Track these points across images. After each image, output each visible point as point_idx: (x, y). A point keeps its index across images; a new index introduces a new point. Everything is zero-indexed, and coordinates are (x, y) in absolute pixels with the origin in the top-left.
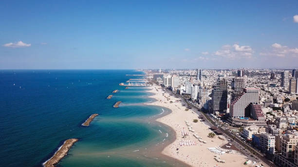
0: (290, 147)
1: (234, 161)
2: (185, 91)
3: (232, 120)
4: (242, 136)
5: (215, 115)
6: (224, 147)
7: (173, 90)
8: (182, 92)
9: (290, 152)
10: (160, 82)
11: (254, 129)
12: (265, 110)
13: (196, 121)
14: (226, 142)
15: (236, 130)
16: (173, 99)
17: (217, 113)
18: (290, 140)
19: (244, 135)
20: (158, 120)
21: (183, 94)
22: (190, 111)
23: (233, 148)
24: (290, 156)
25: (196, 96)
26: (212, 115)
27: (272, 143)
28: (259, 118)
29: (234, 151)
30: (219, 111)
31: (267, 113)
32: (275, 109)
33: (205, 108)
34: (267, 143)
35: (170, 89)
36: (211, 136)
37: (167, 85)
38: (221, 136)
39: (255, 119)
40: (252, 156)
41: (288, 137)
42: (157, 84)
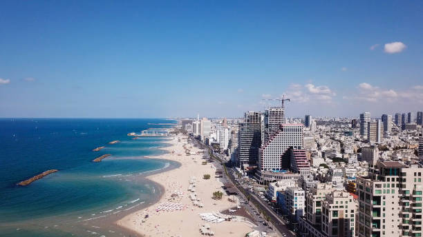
0: (318, 204)
1: (231, 233)
2: (216, 140)
3: (260, 174)
4: (266, 196)
5: (242, 168)
6: (226, 212)
7: (202, 139)
8: (211, 141)
9: (318, 213)
10: (189, 130)
12: (318, 161)
13: (207, 177)
14: (238, 204)
15: (261, 189)
16: (195, 150)
17: (246, 166)
18: (318, 192)
19: (268, 196)
21: (212, 144)
22: (209, 164)
24: (318, 220)
25: (227, 144)
26: (237, 168)
27: (299, 203)
28: (302, 170)
29: (239, 218)
30: (249, 163)
31: (321, 165)
32: (335, 160)
33: (232, 160)
34: (292, 204)
35: (198, 138)
36: (217, 196)
37: (197, 134)
38: (231, 197)
39: (296, 172)
40: (265, 224)
41: (316, 187)
42: (185, 133)
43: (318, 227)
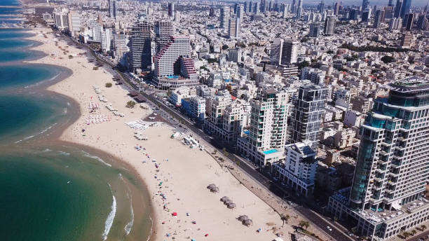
0: (220, 111)
1: (159, 136)
2: (92, 38)
3: (158, 81)
4: (170, 102)
5: (136, 73)
6: (147, 119)
7: (73, 35)
8: (86, 39)
9: (219, 117)
10: (50, 21)
11: (184, 92)
12: (198, 64)
13: (109, 85)
14: (150, 111)
15: (163, 94)
16: (74, 51)
17: (139, 71)
18: (220, 103)
19: (172, 100)
20: (50, 88)
21: (89, 43)
22: (101, 70)
23: (159, 118)
24: (219, 121)
25: (109, 45)
26: (132, 74)
27: (202, 109)
28: (191, 76)
29: (159, 123)
30: (141, 68)
31: (201, 68)
32: (210, 61)
33: (123, 64)
34: (197, 109)
35: (67, 33)
36: (130, 105)
37: (62, 27)
38: (143, 104)
39: (186, 78)
40: (180, 126)
41: (217, 100)
42: (44, 24)
43: (221, 126)
